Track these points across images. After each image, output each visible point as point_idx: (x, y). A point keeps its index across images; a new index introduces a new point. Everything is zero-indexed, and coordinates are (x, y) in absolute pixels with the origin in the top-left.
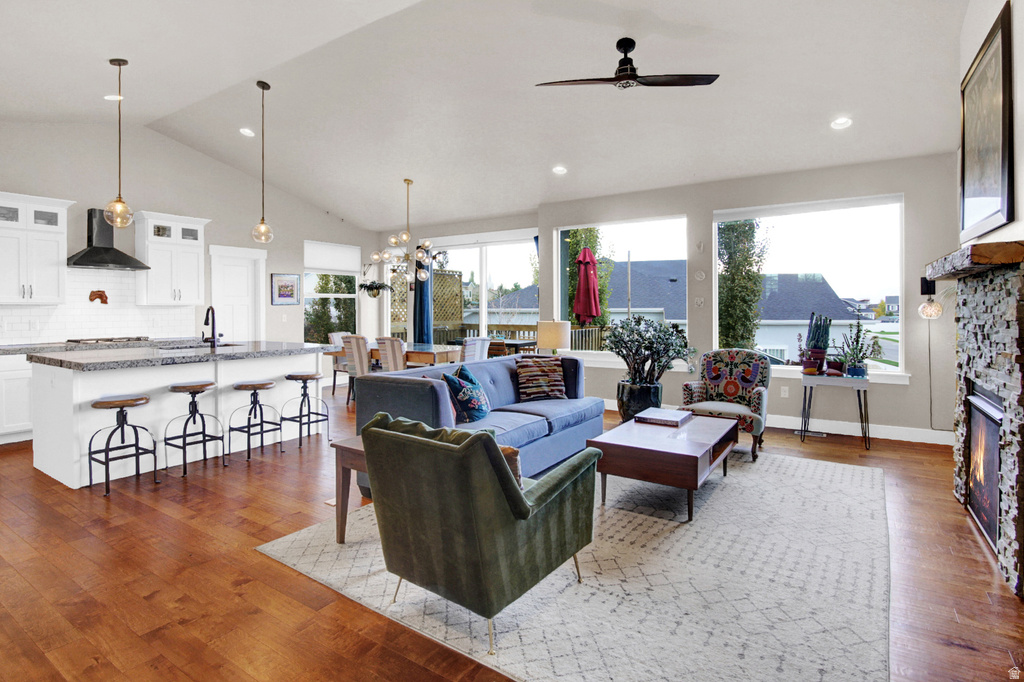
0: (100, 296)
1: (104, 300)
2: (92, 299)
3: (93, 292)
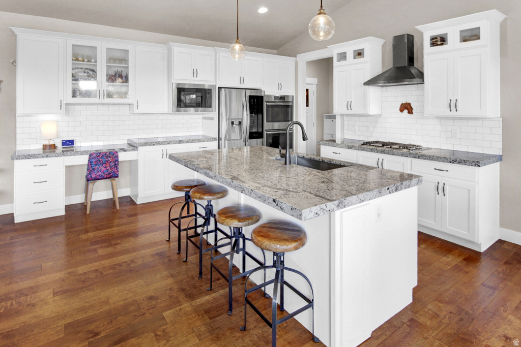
3: (402, 104)
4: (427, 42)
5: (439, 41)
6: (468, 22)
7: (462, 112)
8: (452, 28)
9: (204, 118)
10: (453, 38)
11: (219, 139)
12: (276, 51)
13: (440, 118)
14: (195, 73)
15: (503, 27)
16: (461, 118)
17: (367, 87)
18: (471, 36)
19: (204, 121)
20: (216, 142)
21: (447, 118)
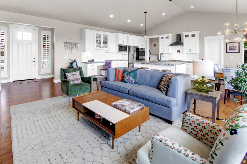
0: (179, 51)
1: (180, 52)
2: (177, 52)
3: (178, 51)
4: (184, 36)
5: (187, 36)
6: (193, 33)
7: (192, 52)
8: (190, 34)
9: (122, 54)
10: (190, 36)
11: (129, 60)
12: (138, 35)
13: (186, 53)
14: (123, 42)
15: (200, 34)
16: (191, 53)
17: (169, 46)
18: (193, 36)
19: (122, 55)
20: (128, 61)
21: (188, 53)
